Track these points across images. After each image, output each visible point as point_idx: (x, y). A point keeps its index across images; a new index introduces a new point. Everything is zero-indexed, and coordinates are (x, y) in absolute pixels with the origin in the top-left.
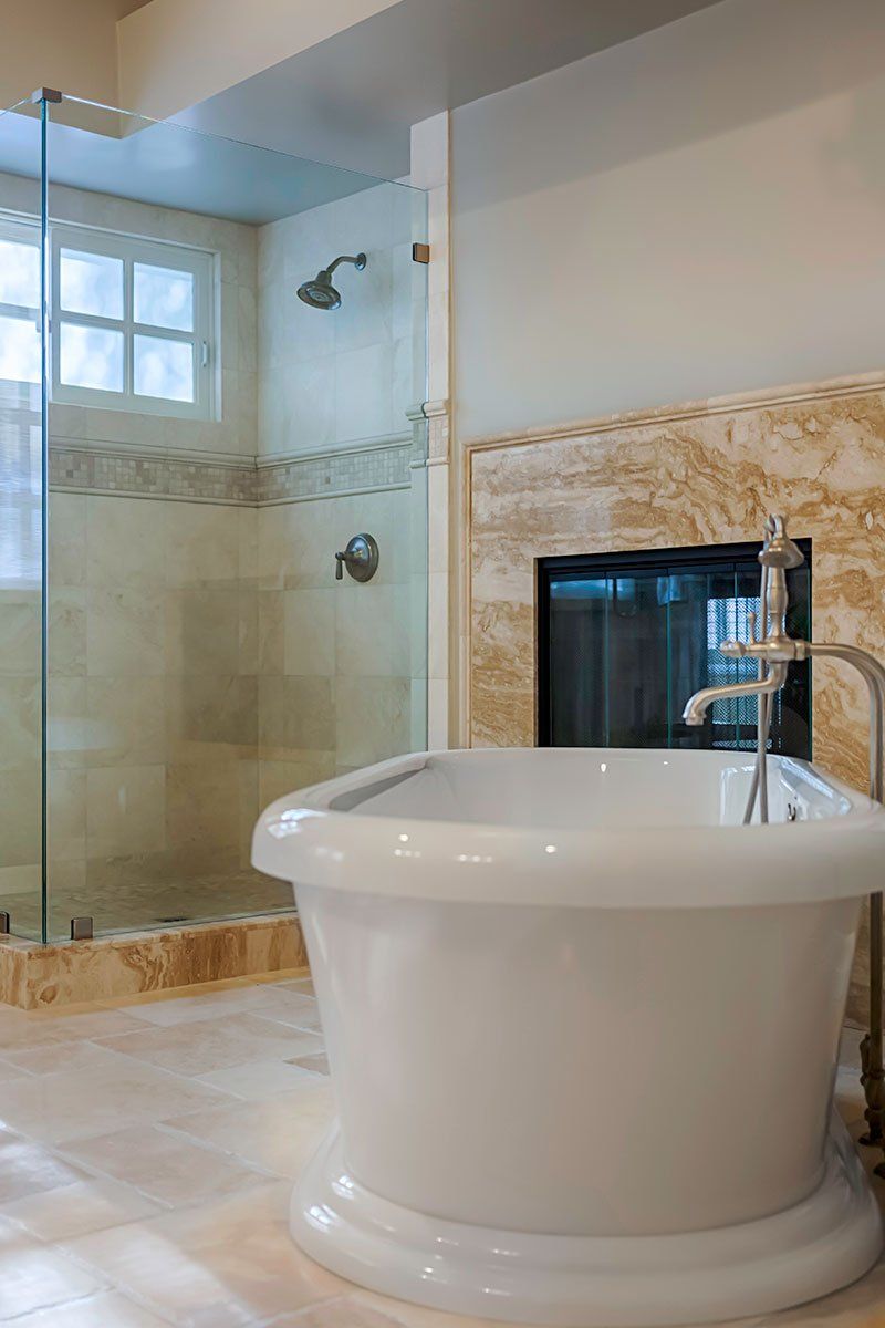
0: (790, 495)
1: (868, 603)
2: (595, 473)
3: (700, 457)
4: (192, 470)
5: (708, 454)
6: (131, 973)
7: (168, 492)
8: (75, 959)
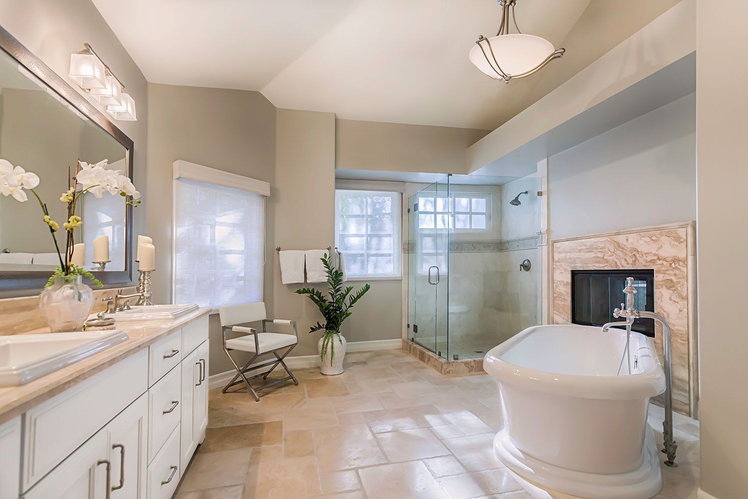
0: (647, 257)
1: (674, 289)
2: (587, 249)
3: (618, 246)
4: (485, 245)
5: (620, 245)
6: (467, 368)
7: (479, 250)
8: (454, 365)
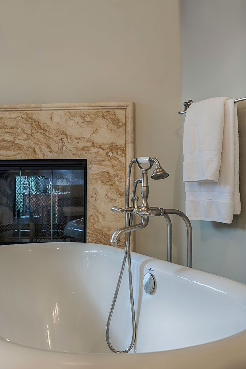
0: (78, 143)
3: (37, 125)
5: (42, 125)
